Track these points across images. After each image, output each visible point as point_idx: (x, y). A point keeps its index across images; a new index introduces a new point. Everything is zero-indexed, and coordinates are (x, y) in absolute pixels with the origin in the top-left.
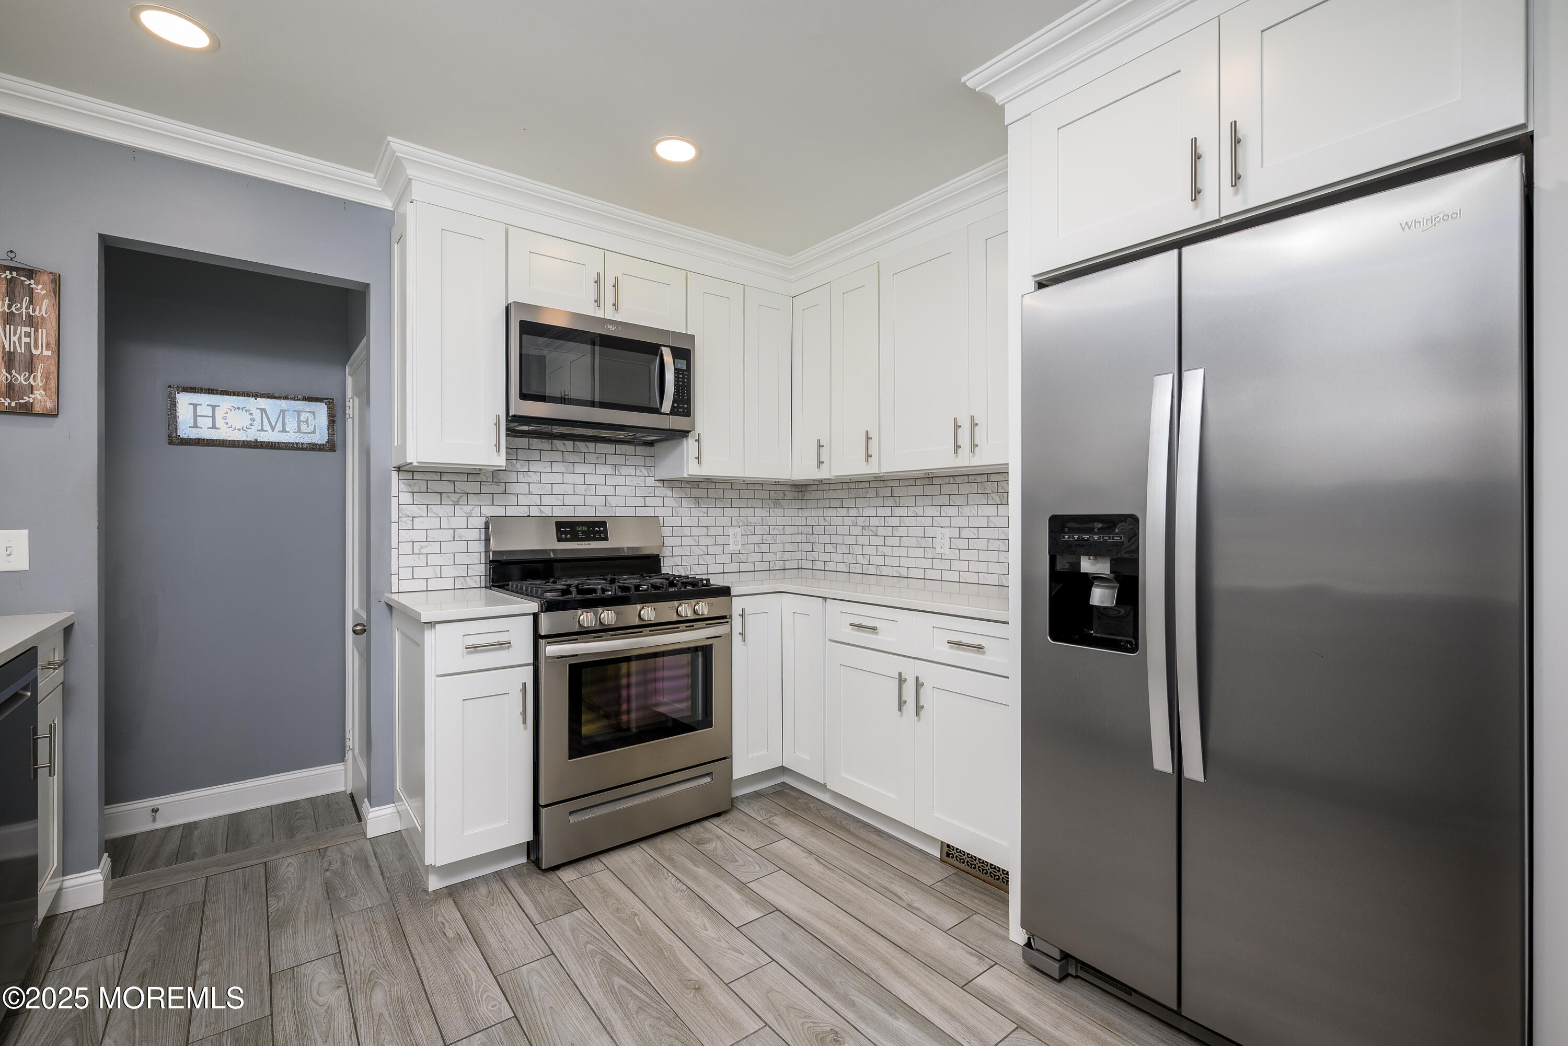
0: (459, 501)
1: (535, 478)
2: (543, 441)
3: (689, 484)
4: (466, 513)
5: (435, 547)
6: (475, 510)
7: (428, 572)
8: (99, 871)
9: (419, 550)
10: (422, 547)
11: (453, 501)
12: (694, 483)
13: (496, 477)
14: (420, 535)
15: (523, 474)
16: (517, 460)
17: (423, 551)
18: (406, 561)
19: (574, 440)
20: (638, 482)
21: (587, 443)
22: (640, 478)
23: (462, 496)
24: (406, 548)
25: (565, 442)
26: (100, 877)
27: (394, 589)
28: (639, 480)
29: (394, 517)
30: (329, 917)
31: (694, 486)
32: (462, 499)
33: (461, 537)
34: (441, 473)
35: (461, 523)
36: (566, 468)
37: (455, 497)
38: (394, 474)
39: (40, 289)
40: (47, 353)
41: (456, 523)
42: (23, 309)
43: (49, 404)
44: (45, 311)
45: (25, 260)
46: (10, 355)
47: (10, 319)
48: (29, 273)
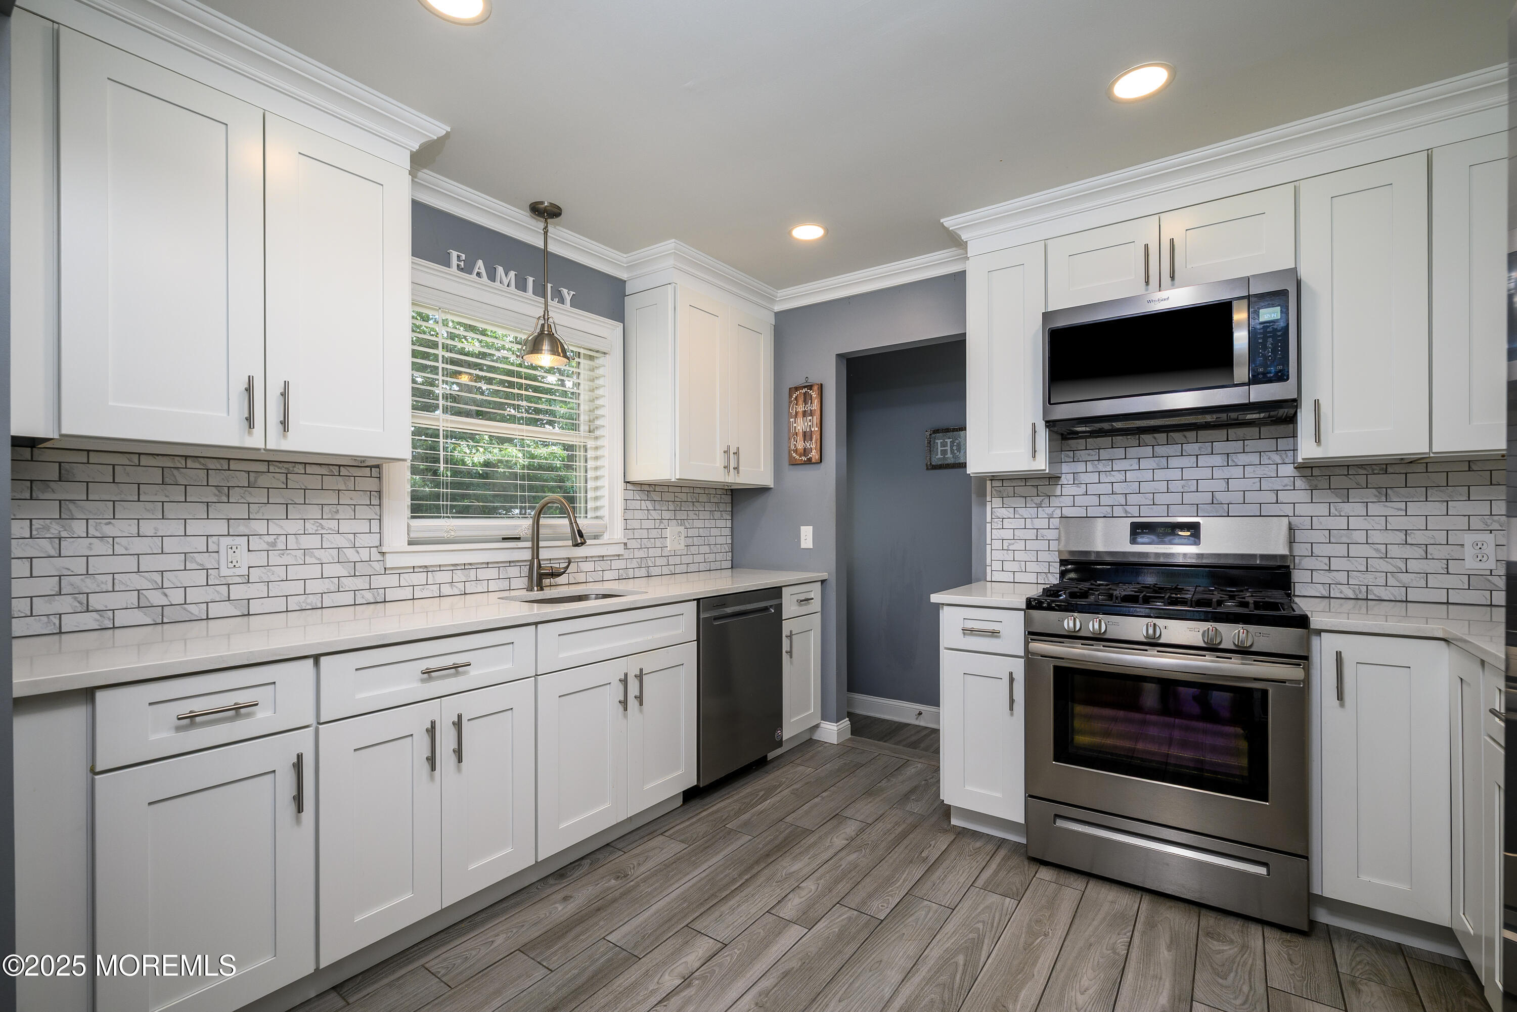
0: (1041, 504)
1: (1119, 477)
2: (1129, 437)
3: (1365, 469)
4: (1048, 514)
5: (1020, 545)
6: (1056, 511)
7: (1014, 566)
8: (836, 725)
9: (1008, 546)
10: (1010, 544)
11: (1036, 504)
12: (1374, 467)
13: (1077, 479)
14: (1008, 534)
15: (1106, 474)
16: (1099, 460)
17: (1011, 548)
18: (997, 555)
19: (1167, 432)
20: (1265, 472)
21: (1185, 433)
22: (1268, 467)
23: (1044, 499)
24: (997, 544)
25: (1155, 435)
26: (836, 728)
27: (989, 578)
28: (1267, 469)
29: (989, 519)
30: (892, 804)
31: (1375, 472)
32: (1044, 501)
33: (1043, 537)
34: (1025, 479)
35: (1043, 523)
36: (1157, 464)
37: (1038, 500)
38: (989, 483)
39: (814, 395)
40: (816, 429)
41: (1039, 523)
42: (809, 407)
43: (817, 457)
44: (815, 406)
45: (812, 380)
46: (805, 433)
47: (805, 414)
48: (810, 387)
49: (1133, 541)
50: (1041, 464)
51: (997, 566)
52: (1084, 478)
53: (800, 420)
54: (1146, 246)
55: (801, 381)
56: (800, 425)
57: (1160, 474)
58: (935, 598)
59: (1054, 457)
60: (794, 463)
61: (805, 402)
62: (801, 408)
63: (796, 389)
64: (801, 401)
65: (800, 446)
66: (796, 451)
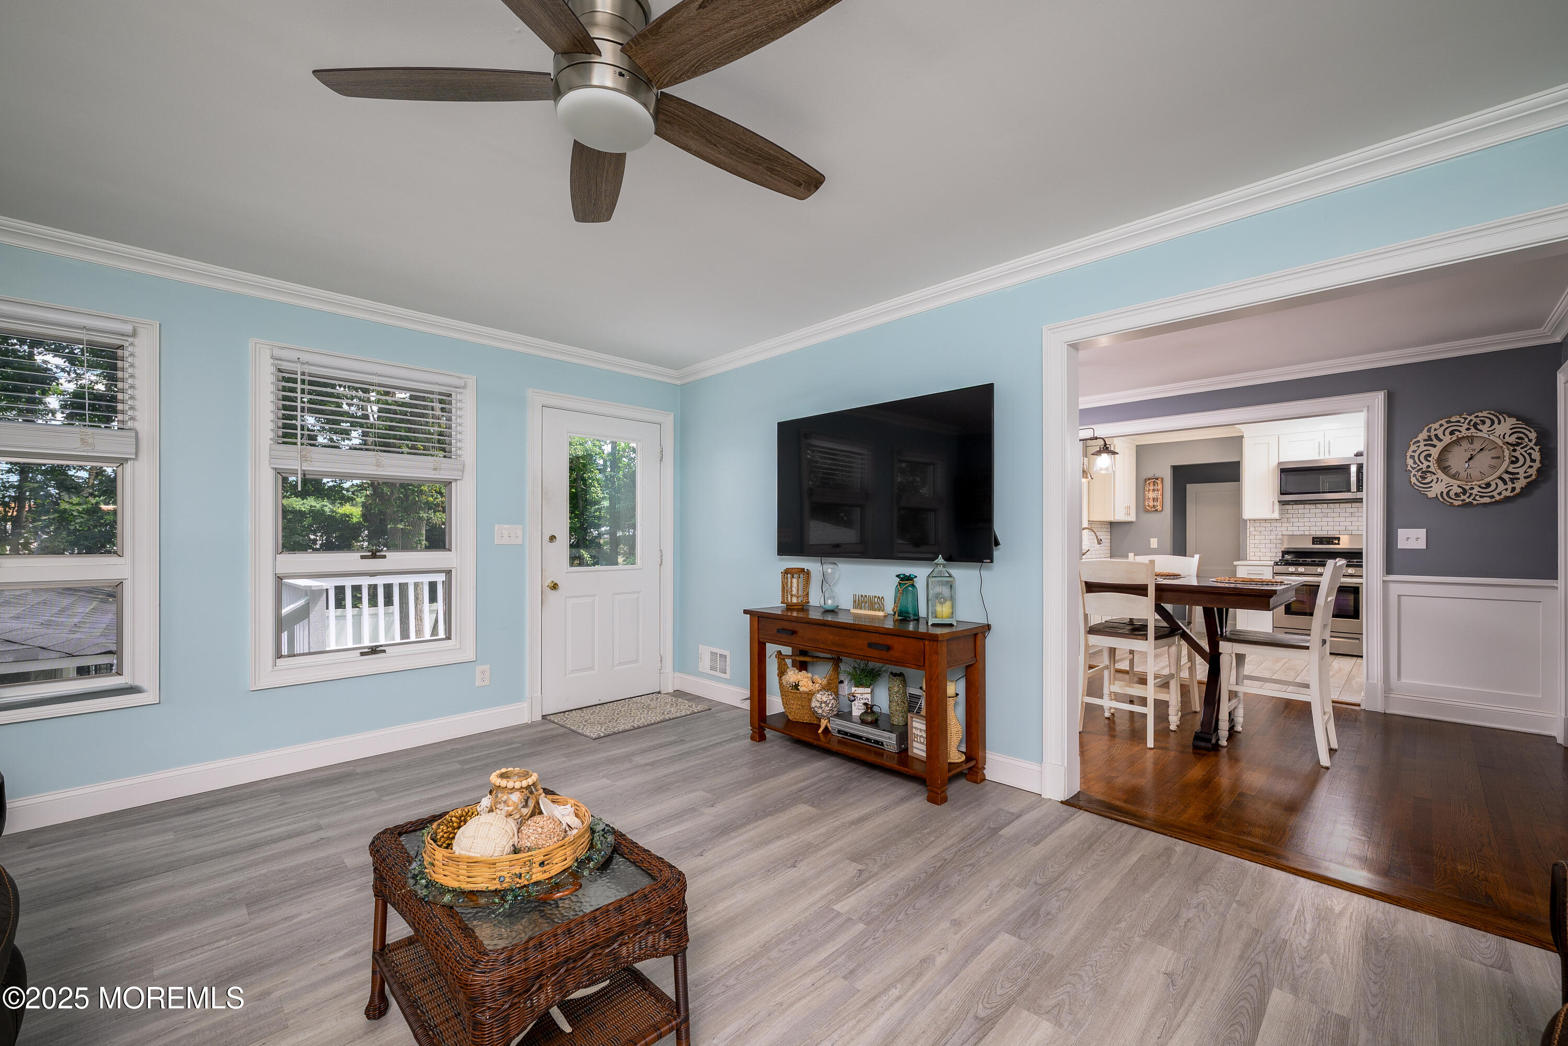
0: (1273, 530)
4: (1276, 534)
5: (1263, 547)
6: (1279, 533)
9: (1257, 547)
10: (1258, 545)
11: (1271, 530)
14: (1257, 541)
17: (1259, 547)
18: (1252, 549)
23: (1275, 528)
24: (1252, 545)
29: (1249, 535)
33: (1273, 542)
34: (1267, 520)
35: (1274, 537)
37: (1272, 528)
38: (1248, 521)
39: (1159, 482)
40: (1160, 497)
41: (1271, 537)
42: (1156, 487)
43: (1161, 509)
44: (1160, 487)
45: (1157, 476)
46: (1154, 499)
47: (1154, 490)
48: (1157, 479)
49: (1313, 544)
50: (1276, 515)
51: (1252, 554)
52: (1292, 520)
53: (1151, 493)
54: (1319, 442)
55: (1151, 476)
56: (1151, 495)
57: (1324, 519)
58: (1235, 563)
59: (1282, 512)
60: (1147, 511)
61: (1154, 485)
62: (1151, 488)
63: (1149, 479)
64: (1152, 484)
65: (1151, 504)
66: (1149, 506)
